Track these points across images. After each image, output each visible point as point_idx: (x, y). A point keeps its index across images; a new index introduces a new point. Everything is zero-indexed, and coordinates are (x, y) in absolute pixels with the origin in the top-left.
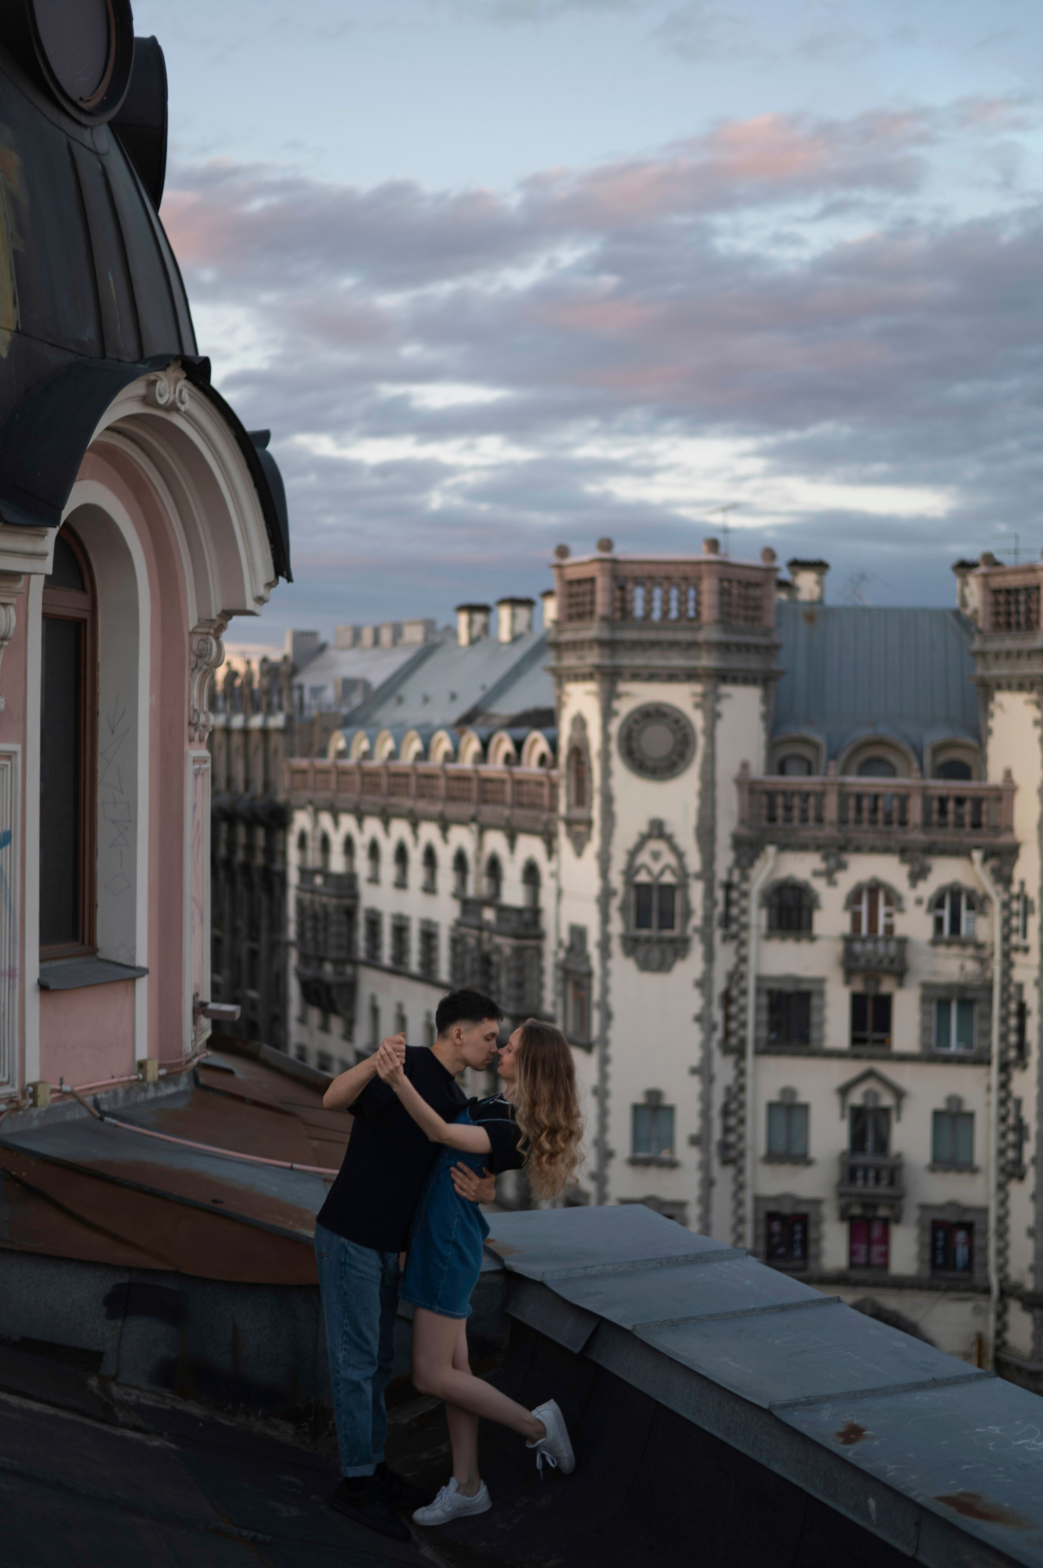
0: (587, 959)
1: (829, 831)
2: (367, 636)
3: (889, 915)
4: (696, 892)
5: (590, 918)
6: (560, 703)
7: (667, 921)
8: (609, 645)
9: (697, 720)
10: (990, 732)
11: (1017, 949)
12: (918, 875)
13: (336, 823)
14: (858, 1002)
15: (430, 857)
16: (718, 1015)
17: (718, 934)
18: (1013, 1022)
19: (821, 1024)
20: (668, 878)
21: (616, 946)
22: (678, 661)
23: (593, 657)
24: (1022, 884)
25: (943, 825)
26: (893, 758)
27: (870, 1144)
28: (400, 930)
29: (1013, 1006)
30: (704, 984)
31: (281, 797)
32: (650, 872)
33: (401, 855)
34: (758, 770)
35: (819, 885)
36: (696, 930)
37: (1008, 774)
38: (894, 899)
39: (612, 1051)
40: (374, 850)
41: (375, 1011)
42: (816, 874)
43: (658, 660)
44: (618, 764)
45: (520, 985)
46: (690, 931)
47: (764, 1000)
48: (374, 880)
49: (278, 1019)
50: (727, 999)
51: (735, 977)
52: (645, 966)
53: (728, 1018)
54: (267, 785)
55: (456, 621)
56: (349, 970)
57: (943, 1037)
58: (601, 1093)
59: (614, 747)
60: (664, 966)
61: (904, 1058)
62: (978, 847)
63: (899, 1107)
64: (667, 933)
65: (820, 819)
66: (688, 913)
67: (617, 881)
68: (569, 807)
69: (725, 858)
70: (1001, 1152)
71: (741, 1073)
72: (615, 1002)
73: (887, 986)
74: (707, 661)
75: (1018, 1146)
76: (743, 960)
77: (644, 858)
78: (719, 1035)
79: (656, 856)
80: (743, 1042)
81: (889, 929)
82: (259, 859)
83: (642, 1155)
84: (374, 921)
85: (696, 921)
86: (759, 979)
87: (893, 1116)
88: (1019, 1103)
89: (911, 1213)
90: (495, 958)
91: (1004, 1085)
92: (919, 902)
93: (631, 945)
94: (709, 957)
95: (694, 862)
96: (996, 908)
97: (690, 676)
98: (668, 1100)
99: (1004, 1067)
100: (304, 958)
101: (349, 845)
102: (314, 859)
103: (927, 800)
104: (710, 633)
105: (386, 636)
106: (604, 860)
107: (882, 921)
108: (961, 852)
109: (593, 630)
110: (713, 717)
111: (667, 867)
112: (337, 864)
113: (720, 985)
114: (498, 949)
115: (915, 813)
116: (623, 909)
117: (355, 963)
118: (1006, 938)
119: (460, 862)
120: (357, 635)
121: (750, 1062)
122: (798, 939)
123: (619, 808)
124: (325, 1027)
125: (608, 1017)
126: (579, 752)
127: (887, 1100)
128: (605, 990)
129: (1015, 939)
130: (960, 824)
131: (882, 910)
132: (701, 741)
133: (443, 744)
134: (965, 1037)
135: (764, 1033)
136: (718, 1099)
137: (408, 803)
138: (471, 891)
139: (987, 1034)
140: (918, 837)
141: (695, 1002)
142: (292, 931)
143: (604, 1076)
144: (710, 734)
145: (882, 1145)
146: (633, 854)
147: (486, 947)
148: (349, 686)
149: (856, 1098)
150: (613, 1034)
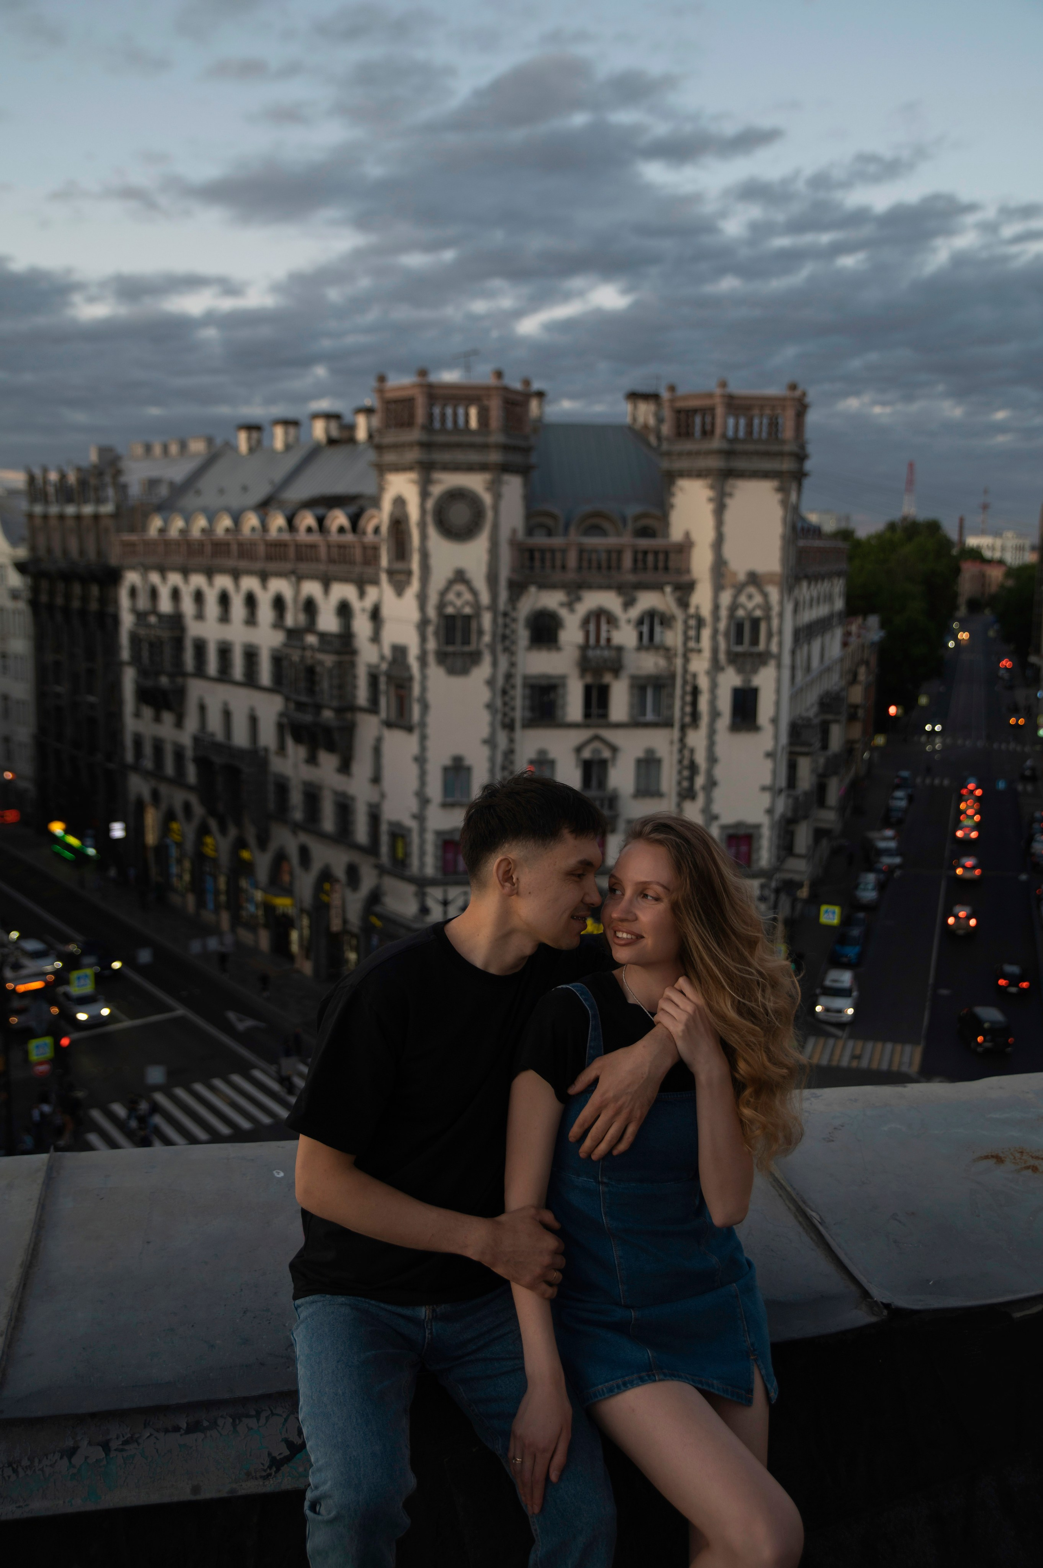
0: (408, 668)
1: (571, 576)
2: (157, 450)
3: (608, 631)
4: (487, 620)
5: (411, 640)
6: (381, 489)
7: (466, 641)
8: (427, 446)
9: (487, 499)
10: (672, 506)
11: (692, 650)
12: (628, 604)
13: (164, 578)
14: (588, 690)
15: (251, 601)
16: (499, 703)
17: (499, 647)
18: (688, 698)
19: (564, 706)
20: (467, 610)
21: (431, 659)
22: (474, 457)
23: (413, 455)
24: (697, 608)
25: (645, 569)
26: (606, 525)
27: (594, 783)
28: (225, 651)
29: (689, 688)
30: (491, 683)
31: (114, 561)
32: (454, 606)
33: (224, 599)
34: (521, 535)
35: (563, 613)
36: (487, 645)
37: (687, 535)
38: (612, 620)
39: (430, 731)
40: (199, 597)
41: (202, 708)
42: (562, 605)
43: (460, 456)
44: (432, 532)
45: (341, 687)
46: (482, 647)
47: (528, 691)
48: (200, 616)
49: (115, 715)
50: (504, 692)
51: (509, 676)
52: (452, 671)
53: (505, 704)
54: (99, 553)
55: (236, 438)
56: (179, 680)
57: (643, 712)
58: (421, 760)
59: (429, 519)
60: (464, 671)
61: (618, 726)
62: (668, 583)
63: (614, 758)
64: (466, 649)
65: (564, 567)
66: (480, 633)
67: (432, 613)
68: (390, 562)
69: (503, 595)
70: (679, 783)
71: (511, 741)
72: (431, 697)
73: (608, 678)
74: (495, 457)
75: (691, 779)
76: (513, 664)
77: (451, 596)
78: (499, 717)
79: (459, 595)
80: (513, 721)
81: (609, 640)
82: (94, 606)
83: (450, 800)
84: (200, 647)
85: (487, 638)
86: (526, 678)
87: (610, 764)
88: (692, 751)
89: (621, 825)
90: (318, 669)
91: (682, 740)
92: (629, 621)
93: (442, 658)
94: (495, 664)
95: (485, 598)
96: (679, 626)
97: (482, 468)
98: (468, 762)
99: (683, 728)
100: (142, 673)
101: (176, 594)
102: (143, 603)
103: (635, 553)
104: (497, 437)
105: (174, 449)
106: (422, 598)
107: (604, 635)
108: (658, 587)
109: (415, 435)
110: (497, 497)
111: (467, 603)
112: (165, 605)
113: (500, 682)
114: (321, 663)
115: (627, 561)
116: (436, 634)
117: (184, 675)
118: (685, 644)
119: (279, 603)
120: (148, 448)
121: (519, 733)
122: (549, 649)
123: (434, 562)
124: (157, 719)
125: (425, 707)
126: (399, 524)
127: (606, 754)
128: (424, 689)
129: (692, 644)
130: (656, 568)
131: (604, 627)
132: (490, 514)
133: (252, 520)
134: (657, 709)
135: (528, 714)
136: (499, 759)
137: (231, 563)
138: (289, 621)
139: (671, 707)
140: (631, 578)
141: (485, 695)
142: (125, 654)
143: (423, 748)
144: (496, 508)
145: (602, 783)
146: (443, 593)
147: (309, 662)
148: (153, 483)
149: (587, 754)
150: (432, 719)
